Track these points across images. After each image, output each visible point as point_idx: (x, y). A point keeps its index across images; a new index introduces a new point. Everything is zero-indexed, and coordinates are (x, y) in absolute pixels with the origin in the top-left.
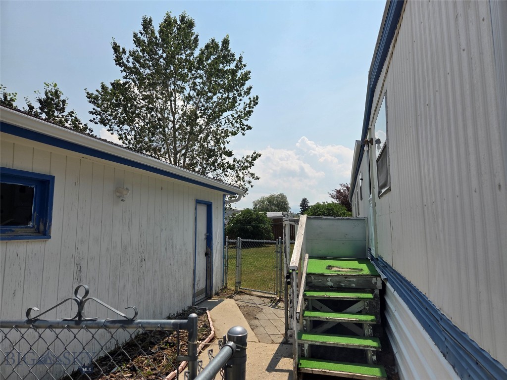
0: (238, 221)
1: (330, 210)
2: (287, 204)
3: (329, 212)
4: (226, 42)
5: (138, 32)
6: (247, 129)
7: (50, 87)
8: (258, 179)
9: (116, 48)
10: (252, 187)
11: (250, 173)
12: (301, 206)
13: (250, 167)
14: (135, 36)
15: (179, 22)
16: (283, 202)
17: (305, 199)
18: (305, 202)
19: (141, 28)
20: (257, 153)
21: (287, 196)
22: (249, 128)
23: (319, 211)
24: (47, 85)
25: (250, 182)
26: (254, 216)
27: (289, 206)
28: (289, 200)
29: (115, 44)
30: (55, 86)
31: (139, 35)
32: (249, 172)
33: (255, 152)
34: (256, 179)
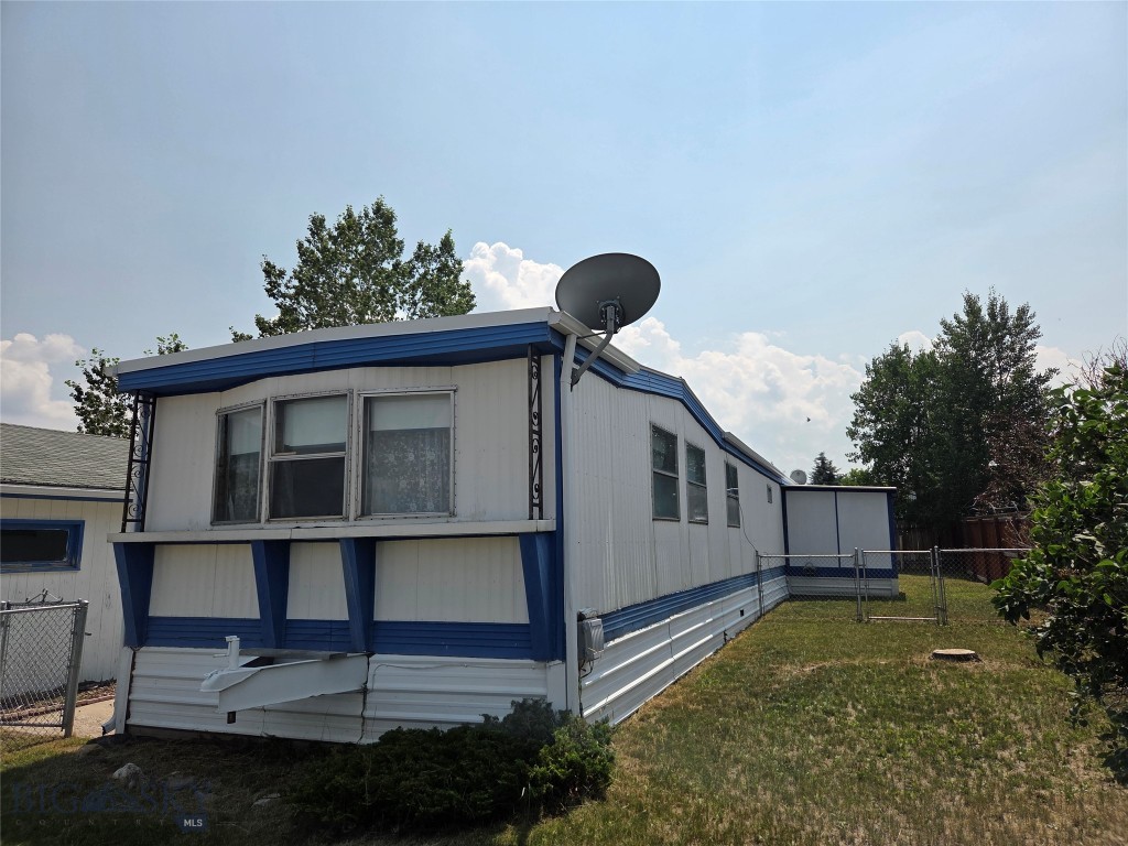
4: (447, 245)
5: (303, 239)
7: (167, 342)
9: (269, 270)
14: (300, 246)
15: (371, 215)
19: (308, 234)
24: (160, 340)
29: (268, 264)
30: (174, 340)
31: (306, 244)
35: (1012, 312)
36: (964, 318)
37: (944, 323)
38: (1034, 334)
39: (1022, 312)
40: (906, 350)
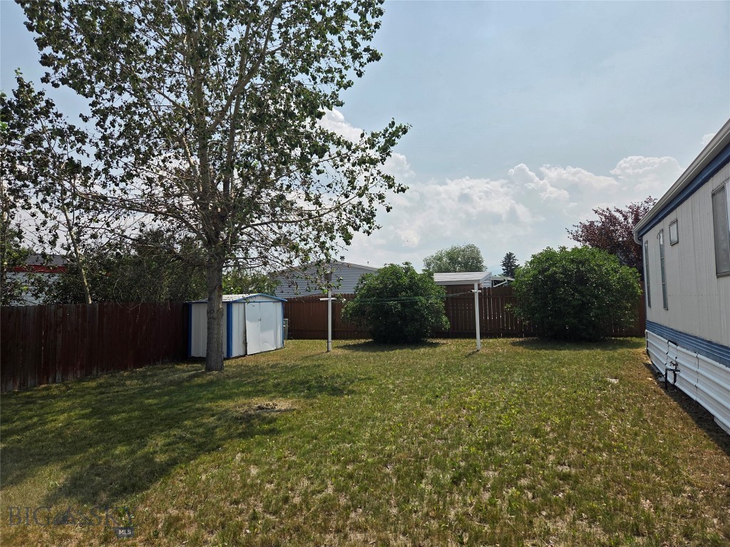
0: (371, 291)
1: (580, 262)
2: (480, 262)
3: (578, 268)
6: (369, 60)
8: (403, 190)
10: (388, 210)
11: (383, 176)
12: (504, 265)
13: (383, 160)
16: (473, 258)
17: (511, 254)
18: (510, 259)
20: (397, 125)
21: (480, 249)
22: (375, 57)
23: (554, 265)
25: (381, 197)
26: (406, 280)
27: (484, 264)
28: (482, 254)
32: (379, 173)
33: (393, 123)
34: (398, 191)
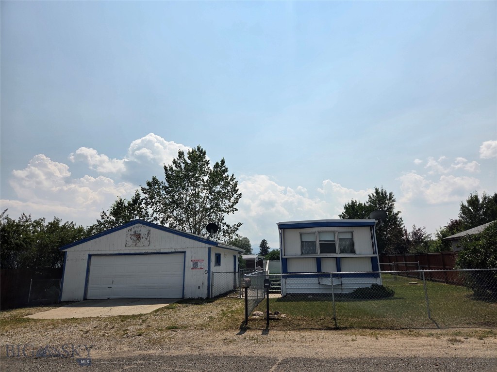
2: (250, 247)
4: (223, 162)
5: (175, 158)
13: (236, 230)
16: (246, 245)
17: (264, 240)
18: (264, 243)
19: (177, 156)
20: (240, 223)
22: (236, 210)
28: (251, 242)
31: (176, 160)
35: (388, 194)
36: (375, 195)
37: (370, 196)
38: (394, 201)
39: (391, 194)
40: (356, 202)
